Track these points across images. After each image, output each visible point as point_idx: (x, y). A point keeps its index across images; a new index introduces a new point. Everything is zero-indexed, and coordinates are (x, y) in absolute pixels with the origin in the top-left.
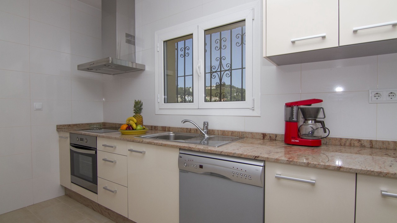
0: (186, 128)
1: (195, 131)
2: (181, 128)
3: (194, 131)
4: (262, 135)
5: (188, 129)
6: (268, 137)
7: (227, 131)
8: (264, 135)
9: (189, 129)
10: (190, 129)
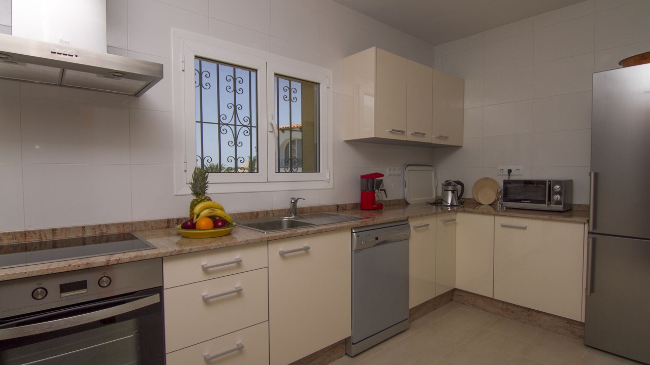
0: (250, 213)
1: (265, 214)
2: (241, 214)
3: (263, 215)
4: (336, 207)
5: (253, 213)
6: (340, 208)
7: (305, 208)
8: (338, 206)
9: (255, 214)
10: (257, 212)
